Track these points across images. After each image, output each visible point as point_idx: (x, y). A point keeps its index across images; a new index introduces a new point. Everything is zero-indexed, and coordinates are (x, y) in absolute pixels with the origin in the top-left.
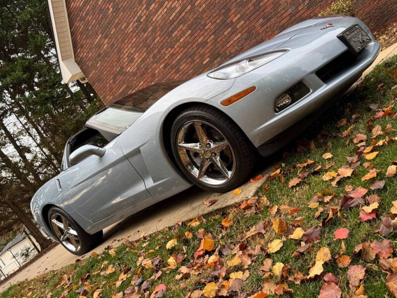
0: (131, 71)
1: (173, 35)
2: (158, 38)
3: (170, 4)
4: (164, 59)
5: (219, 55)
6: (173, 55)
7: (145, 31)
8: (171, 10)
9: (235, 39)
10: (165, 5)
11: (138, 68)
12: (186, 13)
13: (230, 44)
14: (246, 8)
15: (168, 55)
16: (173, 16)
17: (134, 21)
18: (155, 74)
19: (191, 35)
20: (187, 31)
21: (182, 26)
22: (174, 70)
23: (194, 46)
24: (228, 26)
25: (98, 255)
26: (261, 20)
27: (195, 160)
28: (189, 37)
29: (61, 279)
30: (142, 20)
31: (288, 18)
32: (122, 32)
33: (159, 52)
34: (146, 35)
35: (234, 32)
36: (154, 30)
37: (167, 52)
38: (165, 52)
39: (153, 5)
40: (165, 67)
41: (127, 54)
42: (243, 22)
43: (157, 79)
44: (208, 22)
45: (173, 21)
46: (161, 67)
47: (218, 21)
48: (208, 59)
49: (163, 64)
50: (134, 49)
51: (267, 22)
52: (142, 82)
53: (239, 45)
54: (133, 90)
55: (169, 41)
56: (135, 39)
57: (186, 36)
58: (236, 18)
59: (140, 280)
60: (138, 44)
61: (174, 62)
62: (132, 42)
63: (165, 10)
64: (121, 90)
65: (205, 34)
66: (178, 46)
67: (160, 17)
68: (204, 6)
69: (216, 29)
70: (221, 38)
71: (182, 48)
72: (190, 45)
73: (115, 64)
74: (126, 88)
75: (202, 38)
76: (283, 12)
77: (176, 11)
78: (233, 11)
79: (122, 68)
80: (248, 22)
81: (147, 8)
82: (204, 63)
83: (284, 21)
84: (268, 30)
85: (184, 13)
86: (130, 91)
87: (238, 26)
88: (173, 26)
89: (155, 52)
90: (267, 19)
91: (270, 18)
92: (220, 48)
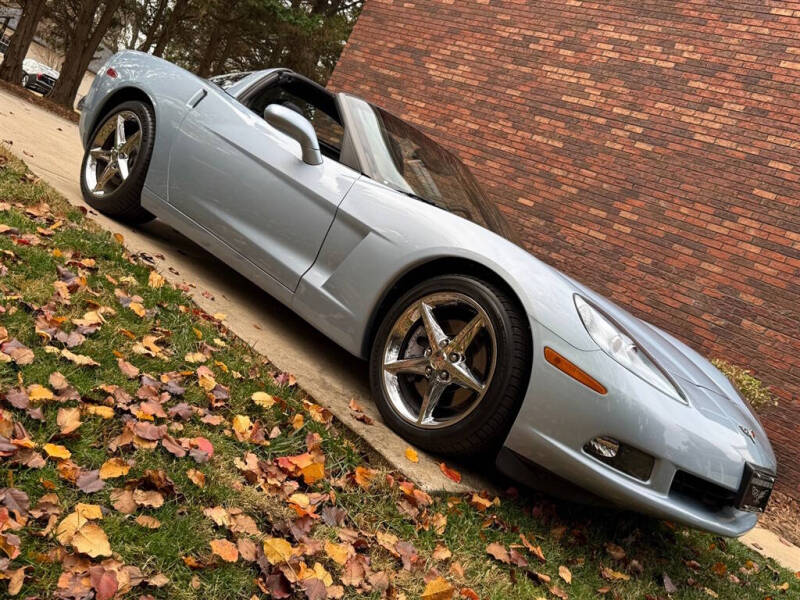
0: (431, 72)
1: (537, 118)
2: (517, 93)
3: (588, 83)
4: (485, 123)
5: (549, 219)
6: (503, 135)
7: (516, 61)
8: (580, 91)
9: (592, 233)
10: (582, 75)
11: (445, 83)
12: (589, 121)
13: (579, 228)
14: (655, 224)
15: (498, 127)
16: (571, 99)
17: (522, 31)
18: (451, 121)
19: (556, 150)
20: (560, 138)
21: (562, 125)
22: (477, 152)
23: (540, 166)
24: (607, 207)
25: (124, 249)
26: (648, 261)
27: (411, 344)
28: (549, 149)
29: (37, 203)
30: (532, 46)
31: (678, 305)
32: (490, 19)
33: (495, 108)
34: (510, 67)
36: (526, 78)
37: (501, 122)
38: (500, 118)
39: (569, 53)
40: (475, 133)
41: (456, 49)
42: (628, 230)
43: (444, 129)
44: (595, 168)
45: (564, 105)
46: (469, 125)
47: (605, 186)
48: (531, 204)
49: (476, 127)
50: (473, 58)
51: (651, 274)
52: (423, 105)
53: (587, 246)
54: (399, 94)
55: (524, 115)
56: (493, 50)
57: (550, 142)
58: (628, 215)
59: (179, 390)
60: (487, 61)
61: (491, 144)
62: (484, 48)
63: (574, 80)
64: (386, 72)
65: (571, 176)
66: (523, 138)
67: (556, 77)
68: (618, 147)
69: (590, 190)
70: (579, 206)
71: (524, 147)
72: (537, 158)
73: (425, 36)
74: (395, 80)
75: (560, 173)
76: (684, 291)
77: (582, 101)
78: (637, 203)
79: (427, 53)
80: (632, 239)
81: (558, 45)
82: (521, 200)
83: (669, 302)
84: (639, 282)
85: (585, 117)
86: (396, 91)
87: (616, 226)
88: (554, 109)
89: (490, 100)
90: (657, 270)
91: (661, 274)
92: (561, 215)
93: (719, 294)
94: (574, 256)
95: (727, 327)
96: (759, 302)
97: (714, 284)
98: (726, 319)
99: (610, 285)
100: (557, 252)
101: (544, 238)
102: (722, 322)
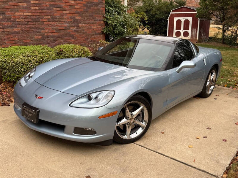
9: (25, 14)
13: (19, 14)
14: (45, 2)
26: (50, 17)
35: (27, 9)
42: (37, 8)
53: (26, 20)
58: (34, 2)
76: (63, 23)
80: (41, 11)
87: (32, 8)
90: (53, 19)
91: (55, 20)
92: (7, 10)
93: (72, 20)
94: (24, 26)
95: (77, 28)
96: (80, 17)
97: (69, 17)
98: (76, 26)
99: (42, 31)
100: (16, 27)
101: (7, 23)
102: (75, 28)
